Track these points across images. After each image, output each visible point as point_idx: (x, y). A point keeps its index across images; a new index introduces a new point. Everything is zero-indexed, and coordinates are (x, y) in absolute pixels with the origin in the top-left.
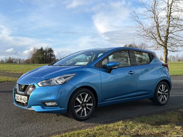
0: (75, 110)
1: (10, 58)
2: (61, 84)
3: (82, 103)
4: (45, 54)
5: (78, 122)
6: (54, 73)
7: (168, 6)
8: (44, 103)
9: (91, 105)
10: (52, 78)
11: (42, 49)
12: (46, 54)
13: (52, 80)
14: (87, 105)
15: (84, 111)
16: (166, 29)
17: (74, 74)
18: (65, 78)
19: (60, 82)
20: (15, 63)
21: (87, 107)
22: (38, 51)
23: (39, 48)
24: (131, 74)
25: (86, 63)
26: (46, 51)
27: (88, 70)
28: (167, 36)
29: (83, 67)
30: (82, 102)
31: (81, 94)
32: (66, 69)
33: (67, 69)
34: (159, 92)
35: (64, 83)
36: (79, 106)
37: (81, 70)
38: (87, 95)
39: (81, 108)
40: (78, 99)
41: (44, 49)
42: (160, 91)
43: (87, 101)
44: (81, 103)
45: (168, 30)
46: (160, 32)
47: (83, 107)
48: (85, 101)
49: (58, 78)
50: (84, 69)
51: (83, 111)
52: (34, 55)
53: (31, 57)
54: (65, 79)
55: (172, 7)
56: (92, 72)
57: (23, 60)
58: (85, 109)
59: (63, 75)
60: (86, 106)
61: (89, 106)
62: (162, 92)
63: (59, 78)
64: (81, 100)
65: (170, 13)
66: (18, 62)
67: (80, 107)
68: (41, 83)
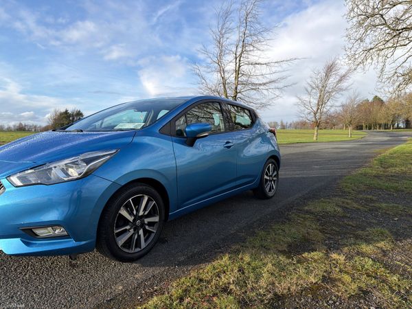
0: (117, 239)
1: (21, 124)
2: (77, 179)
3: (134, 220)
4: (71, 118)
5: (125, 265)
6: (59, 148)
7: (236, 58)
8: (31, 229)
9: (156, 219)
10: (51, 162)
11: (66, 112)
12: (74, 119)
13: (51, 169)
14: (146, 222)
15: (139, 236)
16: (234, 87)
17: (111, 149)
18: (87, 161)
19: (74, 173)
20: (28, 130)
21: (147, 227)
22: (61, 114)
23: (63, 110)
24: (227, 147)
25: (139, 125)
26: (72, 115)
27: (147, 140)
28: (236, 96)
29: (134, 133)
30: (133, 218)
31: (130, 199)
32: (91, 139)
33: (95, 137)
34: (266, 177)
35: (86, 175)
36: (128, 227)
37: (129, 140)
38: (146, 198)
39: (132, 231)
40: (124, 212)
41: (70, 112)
42: (267, 175)
43: (146, 213)
44: (131, 219)
45: (236, 88)
46: (228, 90)
47: (136, 229)
48: (141, 213)
49: (67, 161)
50: (137, 139)
51: (136, 237)
52: (55, 119)
53: (51, 122)
54: (87, 164)
55: (242, 59)
56: (153, 144)
57: (40, 127)
58: (141, 232)
59: (82, 153)
60: (143, 225)
61: (150, 224)
62: (270, 176)
63: (73, 163)
64: (131, 213)
65: (240, 66)
66: (34, 130)
67: (130, 229)
68: (18, 178)
